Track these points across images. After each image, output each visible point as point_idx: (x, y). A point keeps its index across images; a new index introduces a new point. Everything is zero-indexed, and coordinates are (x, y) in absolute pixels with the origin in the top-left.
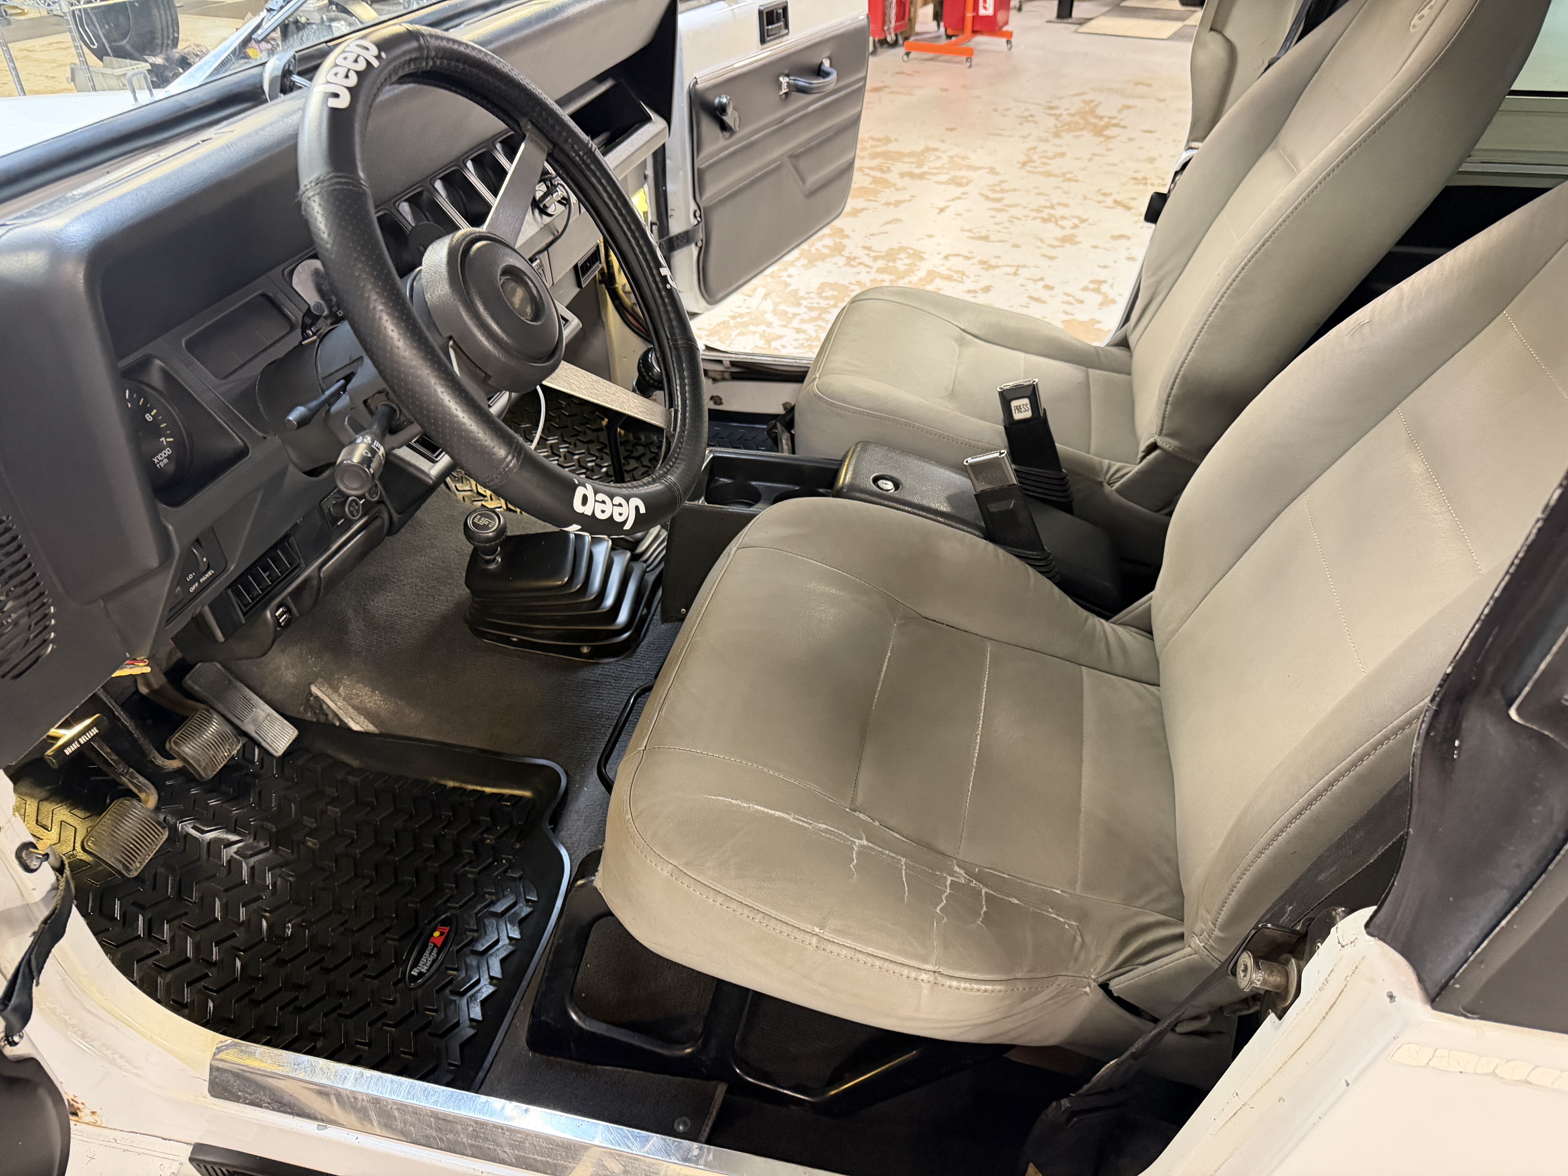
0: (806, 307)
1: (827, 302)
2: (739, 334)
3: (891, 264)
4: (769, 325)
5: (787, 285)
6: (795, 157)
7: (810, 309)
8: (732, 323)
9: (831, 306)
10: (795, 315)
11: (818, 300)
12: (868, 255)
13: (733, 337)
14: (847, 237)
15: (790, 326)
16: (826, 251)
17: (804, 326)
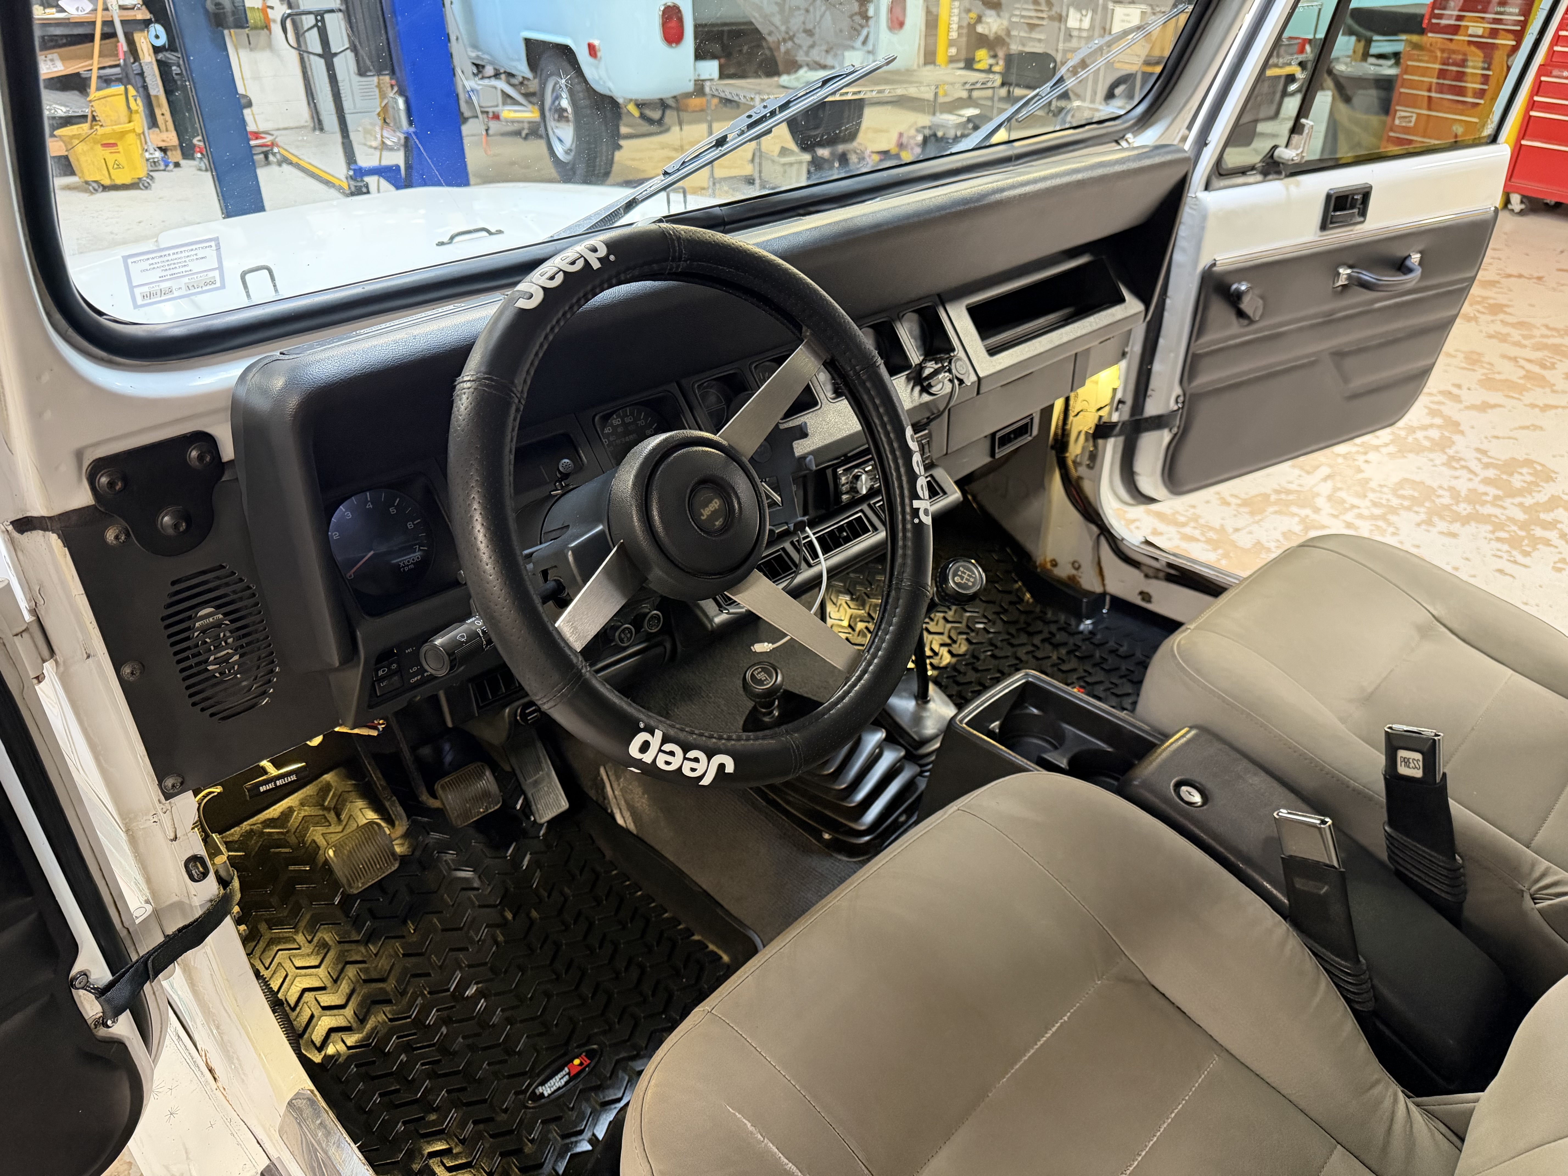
0: (1371, 500)
1: (1400, 501)
2: (1276, 512)
3: (1505, 477)
4: (1317, 510)
5: (1360, 470)
6: (1339, 355)
7: (1375, 504)
8: (1273, 498)
9: (1403, 507)
10: (1353, 507)
11: (1390, 497)
12: (1479, 460)
13: (1267, 513)
14: (1462, 433)
15: (1342, 517)
16: (1427, 444)
17: (1358, 522)
